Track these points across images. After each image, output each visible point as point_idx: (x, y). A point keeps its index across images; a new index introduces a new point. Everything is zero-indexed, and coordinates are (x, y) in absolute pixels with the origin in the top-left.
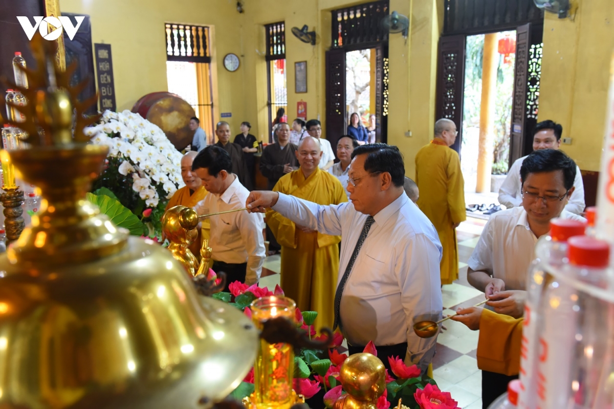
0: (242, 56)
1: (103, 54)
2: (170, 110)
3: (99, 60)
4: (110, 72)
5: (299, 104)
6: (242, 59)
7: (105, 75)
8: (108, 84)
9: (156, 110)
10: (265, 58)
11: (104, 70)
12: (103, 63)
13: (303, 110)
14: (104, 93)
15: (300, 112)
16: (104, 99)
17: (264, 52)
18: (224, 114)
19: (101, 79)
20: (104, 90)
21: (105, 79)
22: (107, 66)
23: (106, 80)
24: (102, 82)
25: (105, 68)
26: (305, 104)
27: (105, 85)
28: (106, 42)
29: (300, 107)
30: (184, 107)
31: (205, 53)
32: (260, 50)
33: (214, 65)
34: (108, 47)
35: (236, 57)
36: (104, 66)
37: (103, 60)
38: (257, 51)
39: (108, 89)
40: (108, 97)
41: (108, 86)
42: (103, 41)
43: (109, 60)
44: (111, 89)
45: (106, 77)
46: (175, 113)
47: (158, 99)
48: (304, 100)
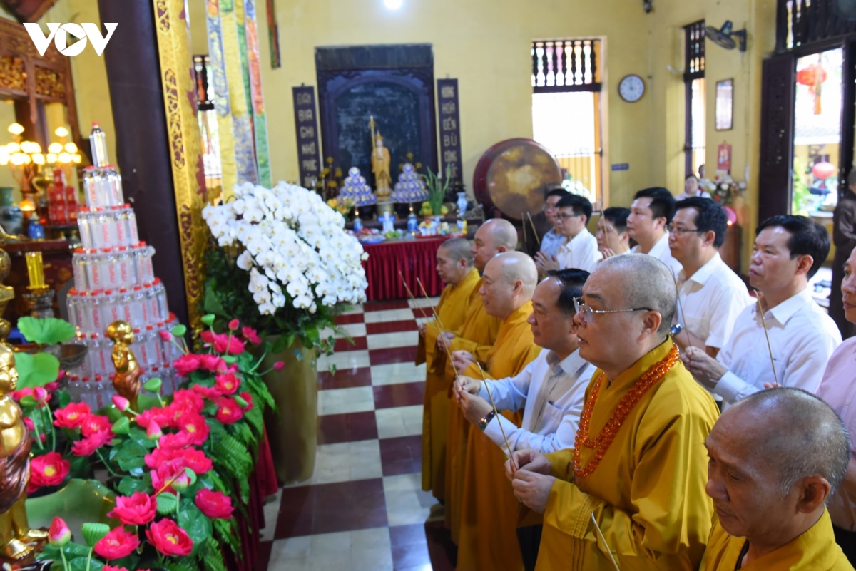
0: (650, 77)
1: (447, 92)
2: (519, 164)
3: (441, 100)
4: (456, 116)
5: (721, 147)
6: (648, 82)
7: (449, 119)
8: (452, 131)
9: (501, 164)
10: (682, 78)
11: (448, 112)
12: (448, 104)
13: (726, 158)
14: (447, 143)
15: (721, 160)
16: (447, 150)
17: (682, 68)
18: (617, 165)
19: (444, 125)
20: (447, 139)
21: (449, 124)
22: (452, 108)
23: (451, 126)
24: (445, 129)
25: (449, 109)
26: (730, 149)
27: (449, 133)
28: (452, 76)
29: (722, 153)
30: (540, 159)
31: (594, 78)
32: (674, 67)
33: (604, 94)
34: (453, 83)
35: (638, 80)
36: (449, 107)
37: (448, 100)
38: (669, 68)
39: (452, 138)
40: (451, 148)
41: (453, 134)
42: (448, 75)
43: (455, 100)
44: (456, 137)
45: (450, 122)
46: (527, 168)
47: (504, 149)
48: (729, 142)
